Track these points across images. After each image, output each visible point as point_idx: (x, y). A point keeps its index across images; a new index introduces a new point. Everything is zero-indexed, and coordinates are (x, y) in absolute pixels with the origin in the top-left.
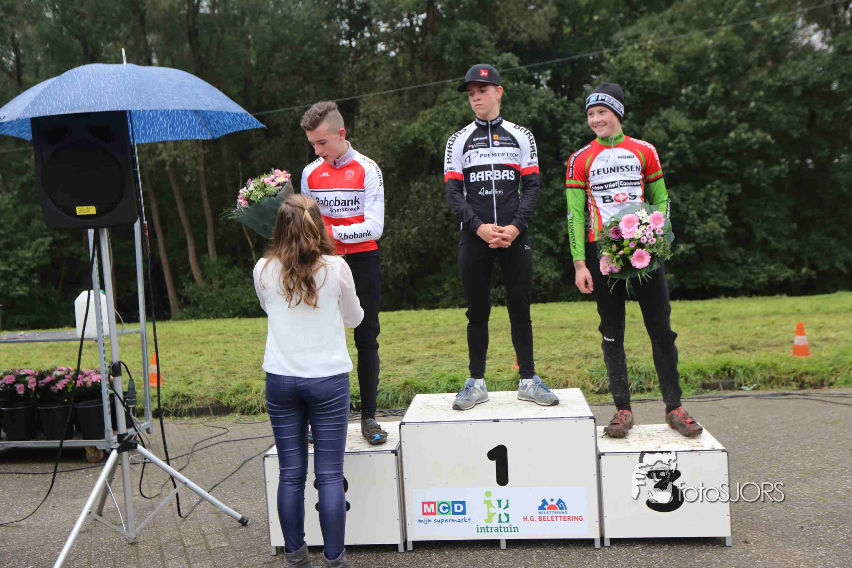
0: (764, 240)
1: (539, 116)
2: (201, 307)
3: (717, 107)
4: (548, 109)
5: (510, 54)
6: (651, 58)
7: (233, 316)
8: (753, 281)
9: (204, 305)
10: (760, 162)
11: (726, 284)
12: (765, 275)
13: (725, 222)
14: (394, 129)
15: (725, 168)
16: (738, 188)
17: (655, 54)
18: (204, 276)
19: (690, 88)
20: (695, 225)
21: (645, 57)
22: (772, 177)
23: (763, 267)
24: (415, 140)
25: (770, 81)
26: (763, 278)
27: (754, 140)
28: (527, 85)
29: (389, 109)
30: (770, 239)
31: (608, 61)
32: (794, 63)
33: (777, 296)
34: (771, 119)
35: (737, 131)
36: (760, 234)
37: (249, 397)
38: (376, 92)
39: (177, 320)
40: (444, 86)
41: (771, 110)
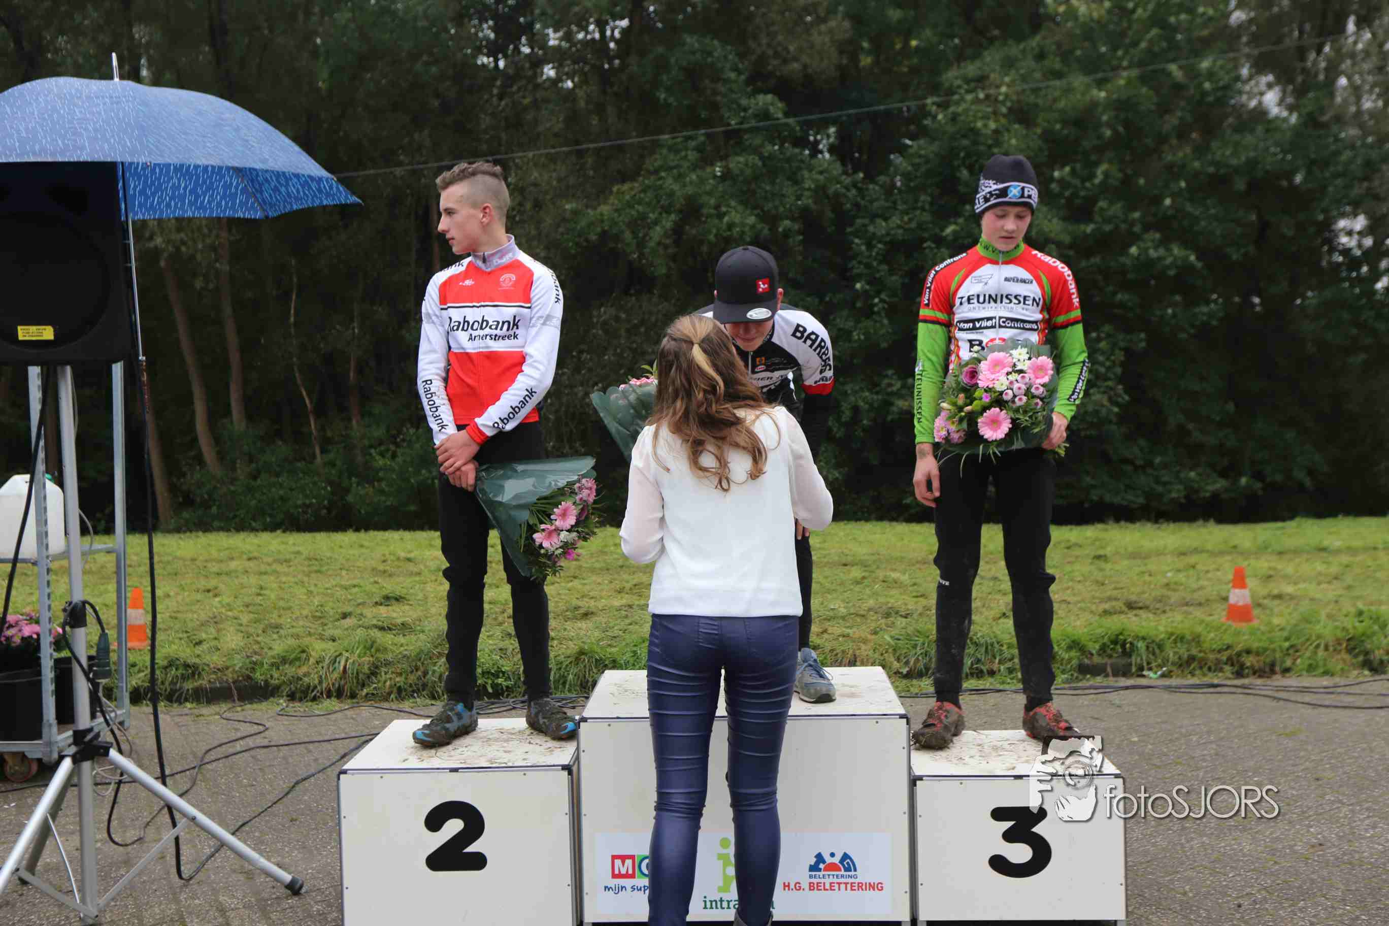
0: (1181, 428)
1: (815, 203)
2: (214, 510)
3: (1111, 203)
4: (831, 191)
5: (769, 97)
6: (1004, 116)
7: (272, 528)
8: (1161, 495)
9: (219, 507)
10: (1178, 298)
11: (1117, 500)
12: (1181, 487)
13: (1120, 396)
14: (568, 215)
15: (1122, 305)
16: (1141, 340)
17: (1010, 109)
18: (221, 456)
19: (1067, 169)
21: (995, 113)
22: (1197, 323)
23: (1179, 472)
24: (604, 234)
25: (1197, 164)
26: (1179, 491)
27: (1169, 260)
28: (797, 150)
29: (560, 180)
30: (1190, 426)
31: (934, 117)
32: (1237, 137)
33: (1200, 522)
34: (1196, 228)
35: (1142, 245)
36: (1174, 419)
37: (304, 669)
38: (539, 149)
39: (169, 531)
40: (656, 145)
41: (1197, 213)
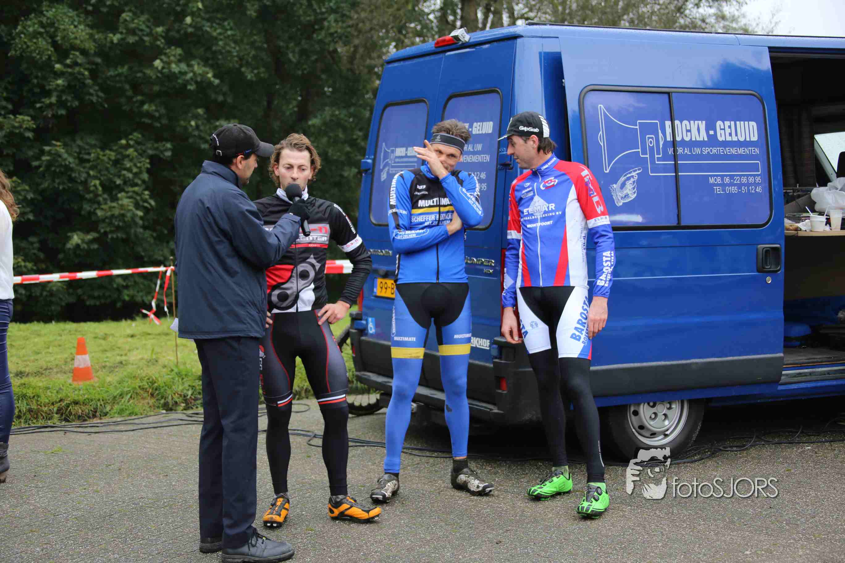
3: (135, 15)
16: (166, 150)
20: (99, 203)
34: (214, 47)
35: (164, 58)
41: (215, 33)
